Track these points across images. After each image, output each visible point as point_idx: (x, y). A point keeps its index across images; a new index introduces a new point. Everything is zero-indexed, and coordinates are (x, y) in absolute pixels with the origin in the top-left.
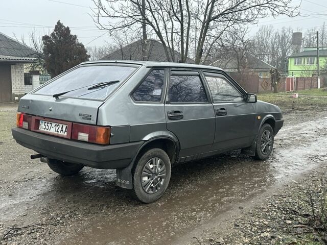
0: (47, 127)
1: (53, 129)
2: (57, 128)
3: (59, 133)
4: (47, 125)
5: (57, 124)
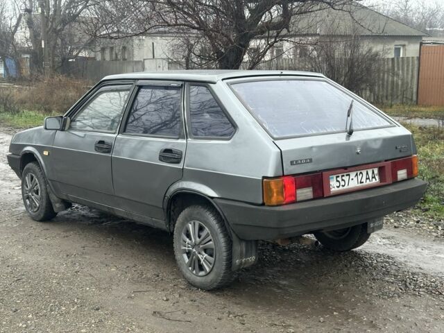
0: (342, 183)
1: (353, 181)
2: (360, 177)
3: (364, 184)
4: (343, 180)
5: (359, 172)
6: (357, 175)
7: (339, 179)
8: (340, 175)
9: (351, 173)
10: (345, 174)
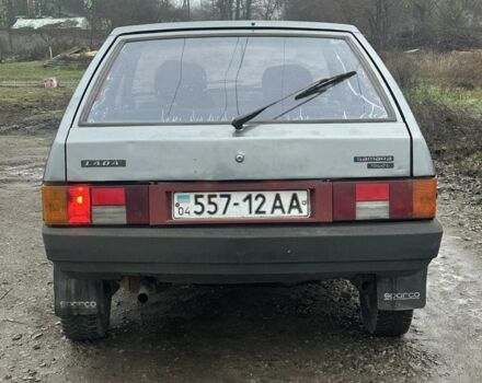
0: (210, 208)
1: (237, 209)
2: (256, 203)
3: (268, 215)
4: (210, 203)
5: (254, 194)
6: (249, 197)
7: (204, 201)
8: (206, 194)
9: (234, 195)
10: (218, 194)
